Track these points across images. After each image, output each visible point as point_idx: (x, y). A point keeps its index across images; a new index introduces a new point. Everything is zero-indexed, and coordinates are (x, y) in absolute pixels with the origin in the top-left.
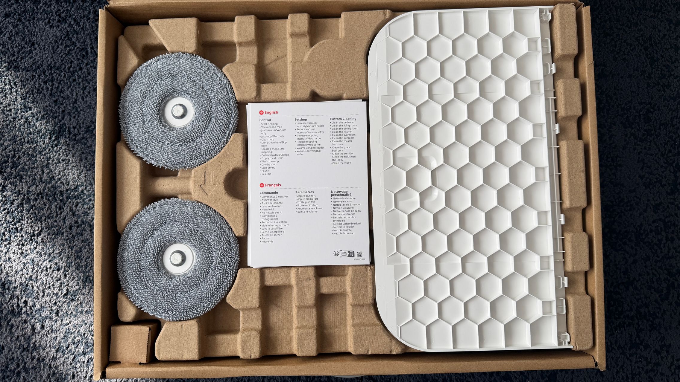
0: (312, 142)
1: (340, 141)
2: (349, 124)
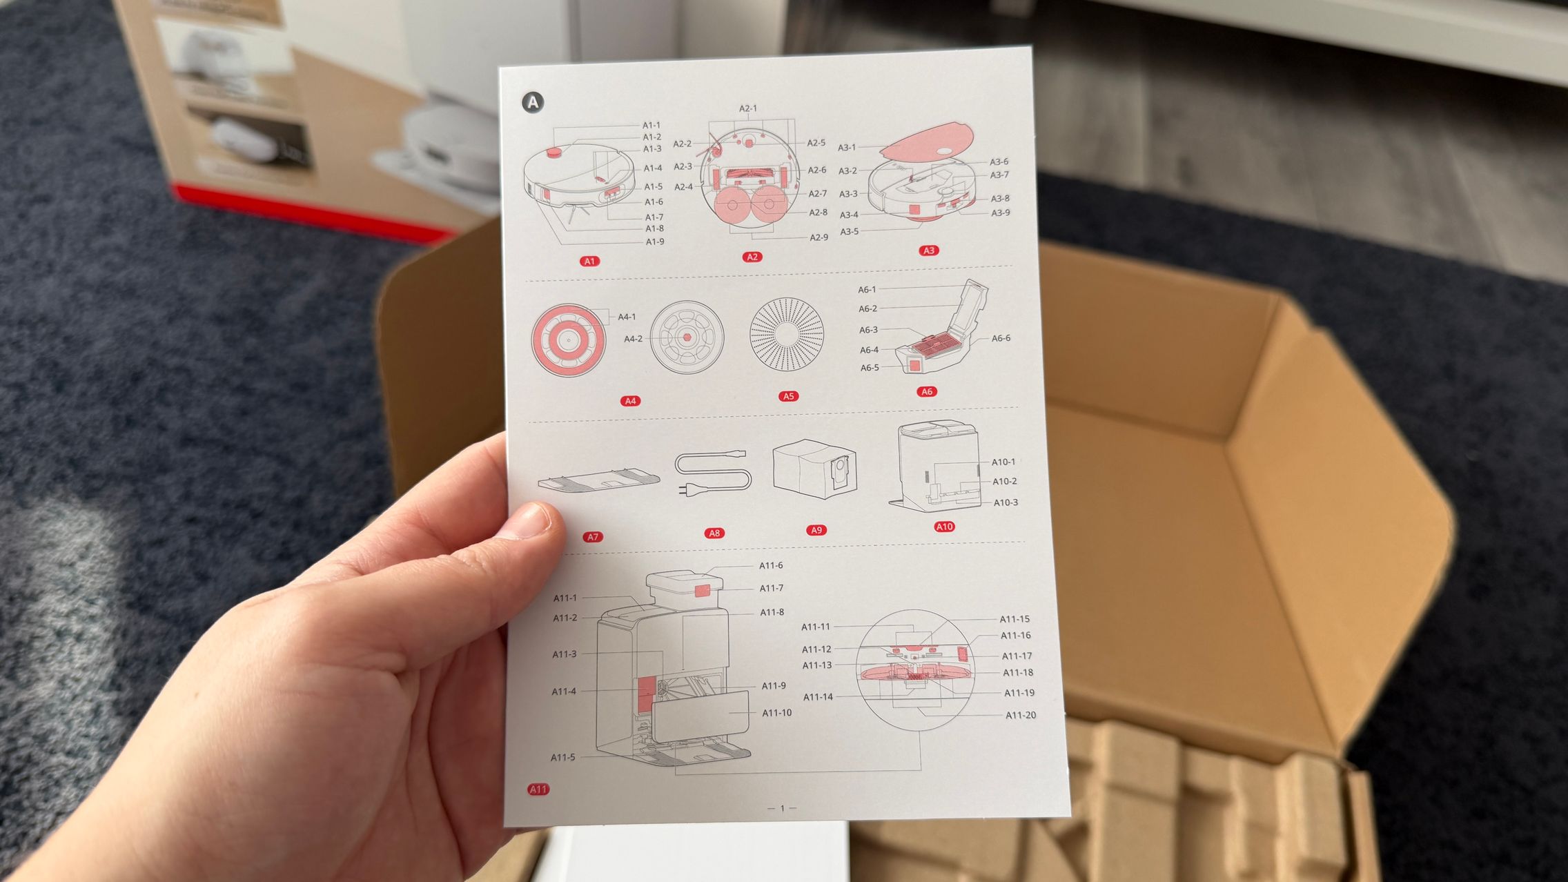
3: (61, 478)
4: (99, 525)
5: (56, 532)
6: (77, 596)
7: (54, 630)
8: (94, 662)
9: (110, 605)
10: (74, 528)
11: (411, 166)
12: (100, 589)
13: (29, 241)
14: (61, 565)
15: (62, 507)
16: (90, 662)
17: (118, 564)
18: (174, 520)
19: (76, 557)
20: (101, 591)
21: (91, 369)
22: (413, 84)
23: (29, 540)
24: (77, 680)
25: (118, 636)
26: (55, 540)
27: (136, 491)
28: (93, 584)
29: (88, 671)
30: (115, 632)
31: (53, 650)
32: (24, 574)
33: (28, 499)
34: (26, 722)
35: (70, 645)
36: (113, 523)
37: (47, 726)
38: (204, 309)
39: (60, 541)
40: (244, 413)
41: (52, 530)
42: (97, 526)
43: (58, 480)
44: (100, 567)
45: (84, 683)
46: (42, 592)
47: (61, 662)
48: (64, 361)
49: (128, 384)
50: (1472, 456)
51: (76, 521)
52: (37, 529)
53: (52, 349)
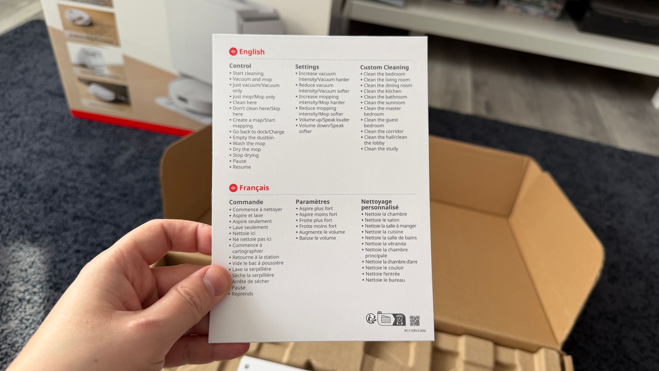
0: (327, 109)
1: (379, 108)
2: (394, 77)
3: (23, 233)
4: (38, 253)
5: (20, 256)
6: (28, 284)
7: (18, 298)
8: (35, 312)
9: (42, 288)
10: (27, 254)
11: (172, 103)
12: (38, 281)
13: (9, 133)
14: (21, 271)
15: (22, 245)
16: (33, 312)
17: (46, 270)
18: (70, 251)
19: (28, 267)
20: (38, 282)
21: (35, 187)
22: (174, 71)
23: (8, 259)
24: (28, 320)
25: (46, 301)
26: (20, 259)
27: (54, 239)
28: (34, 279)
29: (32, 316)
30: (44, 299)
31: (17, 307)
32: (5, 274)
33: (7, 241)
34: (6, 338)
35: (25, 304)
36: (43, 253)
37: (14, 340)
38: (83, 162)
39: (21, 261)
40: (100, 206)
41: (18, 255)
42: (37, 254)
43: (21, 234)
44: (38, 271)
45: (30, 321)
46: (13, 282)
47: (21, 312)
48: (24, 184)
49: (51, 194)
50: (608, 223)
51: (28, 252)
52: (11, 255)
53: (19, 178)
